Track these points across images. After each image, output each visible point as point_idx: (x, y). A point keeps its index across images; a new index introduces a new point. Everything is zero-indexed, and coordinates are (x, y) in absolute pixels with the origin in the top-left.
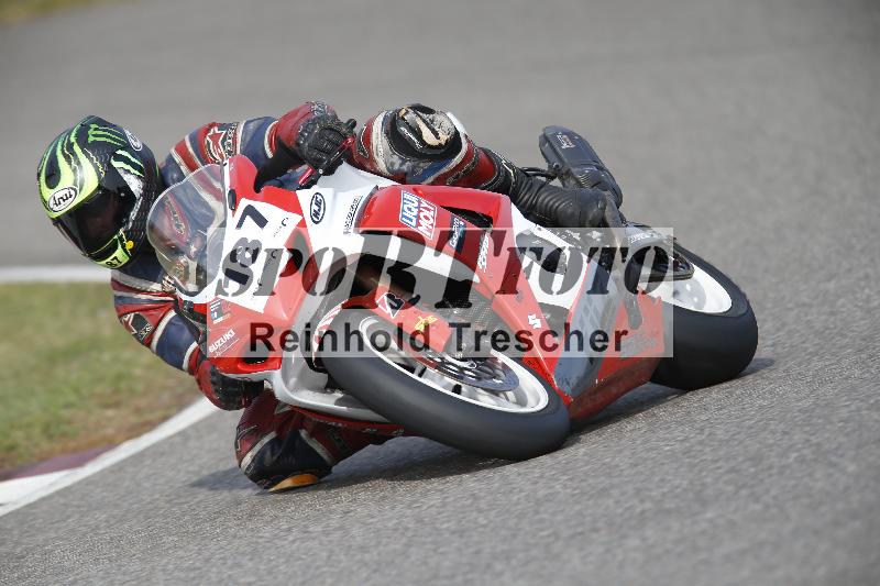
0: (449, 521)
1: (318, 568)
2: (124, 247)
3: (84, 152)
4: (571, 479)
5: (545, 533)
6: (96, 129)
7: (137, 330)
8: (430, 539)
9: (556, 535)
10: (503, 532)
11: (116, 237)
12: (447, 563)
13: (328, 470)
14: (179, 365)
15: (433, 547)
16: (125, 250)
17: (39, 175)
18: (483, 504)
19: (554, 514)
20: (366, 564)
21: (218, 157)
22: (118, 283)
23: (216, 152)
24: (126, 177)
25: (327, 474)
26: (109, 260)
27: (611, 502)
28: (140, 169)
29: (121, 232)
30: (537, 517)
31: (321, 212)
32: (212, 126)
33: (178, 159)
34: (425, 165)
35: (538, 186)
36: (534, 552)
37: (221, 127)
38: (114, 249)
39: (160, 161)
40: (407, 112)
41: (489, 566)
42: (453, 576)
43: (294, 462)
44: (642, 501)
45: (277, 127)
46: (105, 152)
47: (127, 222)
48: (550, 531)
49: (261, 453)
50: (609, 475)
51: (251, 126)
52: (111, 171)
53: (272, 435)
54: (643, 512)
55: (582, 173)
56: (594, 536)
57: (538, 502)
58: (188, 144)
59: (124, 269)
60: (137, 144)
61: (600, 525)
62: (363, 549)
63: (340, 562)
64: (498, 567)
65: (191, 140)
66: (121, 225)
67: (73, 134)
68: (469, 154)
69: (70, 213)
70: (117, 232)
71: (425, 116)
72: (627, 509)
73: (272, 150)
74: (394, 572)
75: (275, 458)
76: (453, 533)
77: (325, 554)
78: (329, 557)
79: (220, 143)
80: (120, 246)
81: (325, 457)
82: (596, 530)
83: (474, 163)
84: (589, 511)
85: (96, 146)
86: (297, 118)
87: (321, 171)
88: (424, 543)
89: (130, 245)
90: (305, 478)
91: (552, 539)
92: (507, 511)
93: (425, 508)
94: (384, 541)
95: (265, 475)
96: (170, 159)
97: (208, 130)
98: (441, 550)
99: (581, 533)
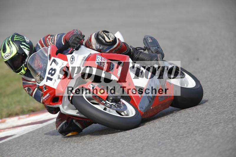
0: (182, 120)
1: (147, 133)
2: (24, 69)
3: (13, 43)
4: (214, 109)
5: (207, 123)
6: (16, 37)
7: (29, 92)
8: (177, 125)
9: (210, 124)
10: (196, 123)
11: (22, 66)
12: (181, 132)
13: (81, 131)
14: (40, 102)
15: (178, 127)
16: (24, 70)
17: (1, 49)
18: (191, 116)
19: (210, 118)
20: (160, 132)
21: (50, 44)
22: (23, 78)
23: (49, 43)
24: (24, 50)
25: (81, 132)
26: (20, 73)
27: (224, 115)
28: (29, 48)
29: (23, 65)
30: (205, 119)
31: (73, 61)
32: (48, 36)
33: (39, 45)
34: (106, 47)
35: (140, 52)
36: (204, 129)
37: (51, 36)
38: (21, 70)
39: (34, 45)
40: (101, 33)
41: (192, 132)
42: (183, 135)
43: (71, 128)
44: (233, 115)
45: (65, 36)
46: (18, 43)
47: (25, 62)
48: (209, 123)
49: (62, 126)
50: (224, 108)
51: (59, 36)
52: (20, 48)
53: (65, 121)
54: (233, 118)
55: (153, 49)
56: (220, 124)
57: (206, 115)
58: (42, 41)
59: (25, 75)
60: (27, 41)
61: (222, 121)
62: (159, 128)
63: (153, 131)
64: (195, 133)
65: (43, 39)
66: (23, 63)
67: (10, 38)
68: (119, 44)
69: (10, 60)
70: (22, 65)
71: (106, 34)
72: (229, 117)
73: (64, 42)
74: (167, 134)
75: (66, 128)
76: (183, 123)
77: (149, 129)
78: (150, 130)
79: (50, 40)
80: (23, 69)
81: (80, 127)
82: (221, 123)
83: (120, 47)
84: (219, 118)
85: (16, 42)
86: (70, 34)
87: (74, 49)
88: (175, 126)
89: (26, 69)
90: (75, 133)
91: (209, 125)
92: (197, 118)
93: (175, 117)
94: (165, 126)
95: (64, 132)
96: (37, 45)
97: (47, 37)
98: (180, 128)
99: (217, 124)
